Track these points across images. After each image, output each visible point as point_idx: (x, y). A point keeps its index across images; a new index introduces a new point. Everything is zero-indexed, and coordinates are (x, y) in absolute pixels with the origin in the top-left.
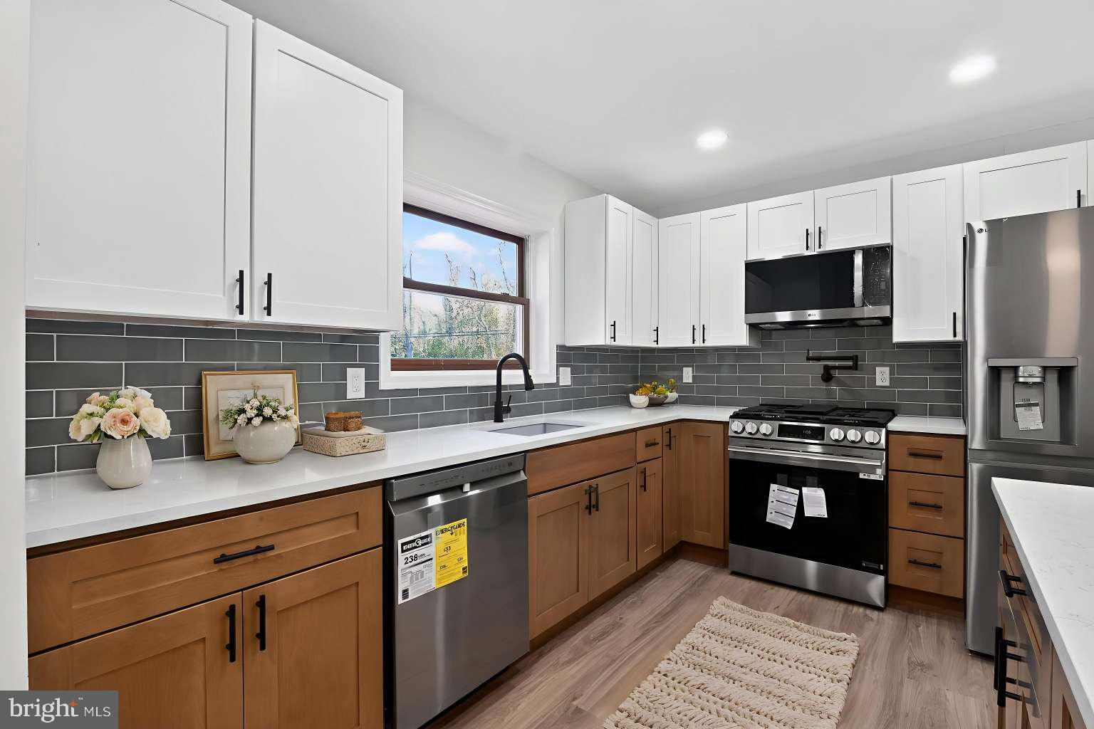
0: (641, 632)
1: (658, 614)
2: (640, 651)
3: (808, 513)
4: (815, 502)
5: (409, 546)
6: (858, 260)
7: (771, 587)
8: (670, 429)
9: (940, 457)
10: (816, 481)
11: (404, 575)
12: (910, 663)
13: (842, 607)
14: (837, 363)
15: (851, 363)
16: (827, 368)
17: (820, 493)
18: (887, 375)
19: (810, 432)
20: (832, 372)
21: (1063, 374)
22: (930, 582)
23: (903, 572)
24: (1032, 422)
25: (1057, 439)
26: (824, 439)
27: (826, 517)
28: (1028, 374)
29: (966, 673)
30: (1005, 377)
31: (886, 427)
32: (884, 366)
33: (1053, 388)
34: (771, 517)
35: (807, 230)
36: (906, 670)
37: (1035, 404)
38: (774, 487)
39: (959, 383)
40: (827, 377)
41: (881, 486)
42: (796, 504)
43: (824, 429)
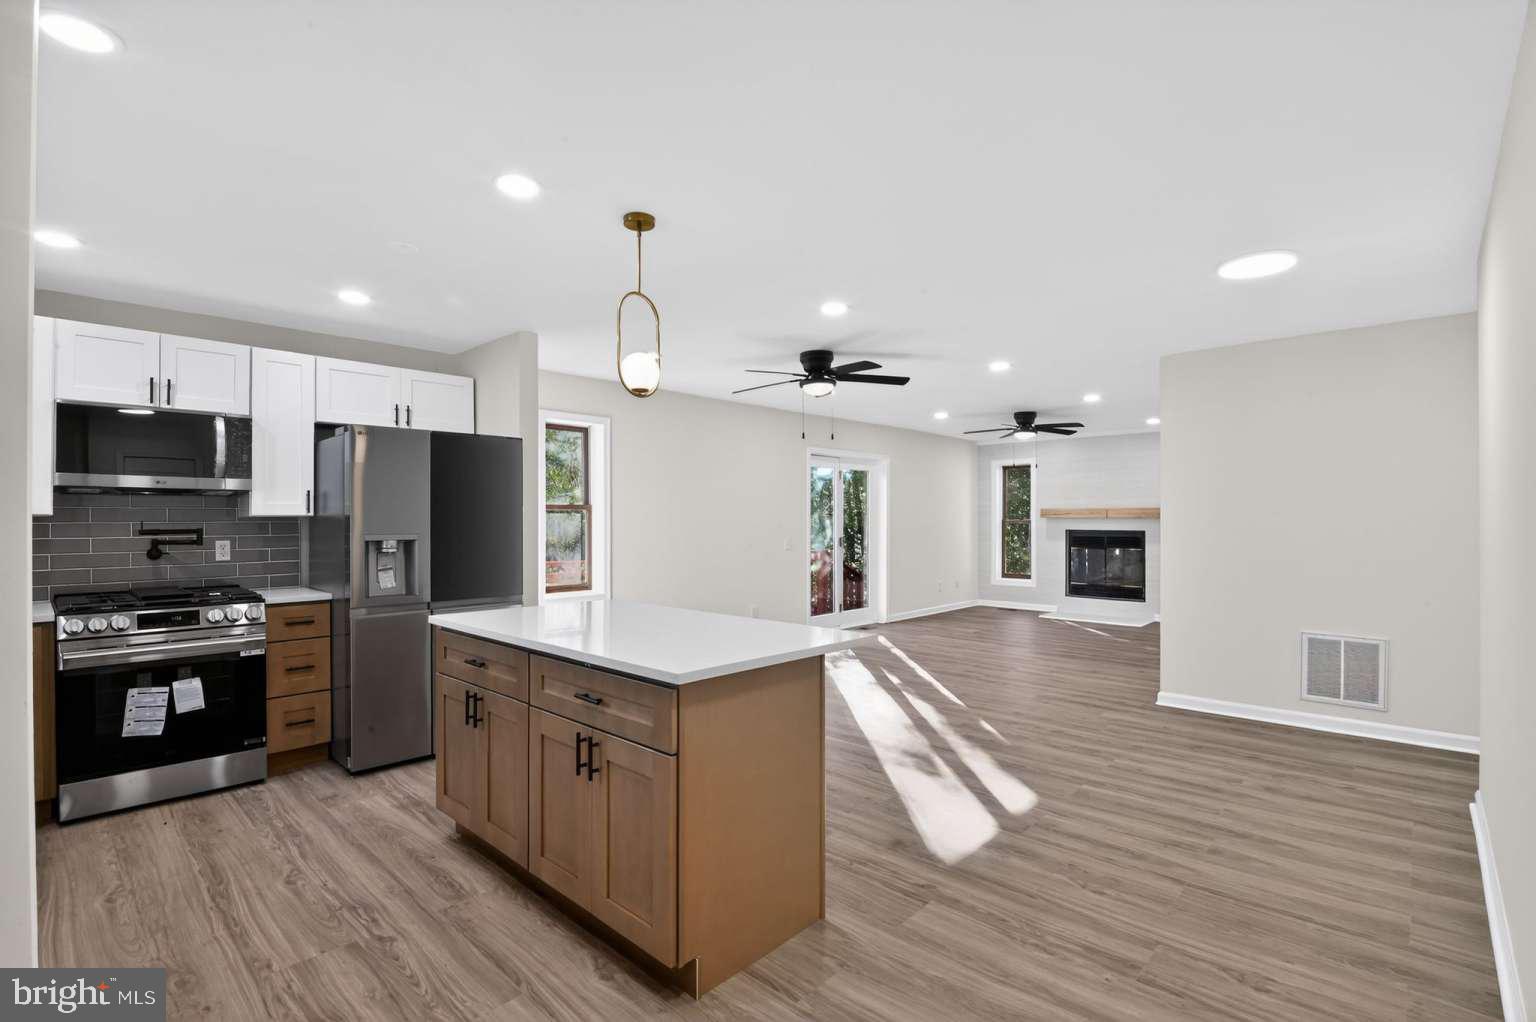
3: (181, 709)
4: (192, 694)
6: (220, 426)
9: (313, 622)
10: (189, 672)
12: (320, 800)
13: (227, 796)
14: (167, 537)
15: (194, 537)
16: (155, 544)
17: (196, 682)
18: (228, 548)
19: (180, 618)
20: (161, 547)
21: (408, 546)
22: (302, 738)
23: (278, 738)
24: (388, 581)
25: (404, 593)
26: (199, 623)
27: (203, 707)
28: (390, 546)
29: (359, 788)
30: (372, 548)
31: (264, 601)
32: (227, 539)
33: (401, 556)
34: (129, 729)
35: (152, 379)
36: (323, 805)
37: (391, 569)
38: (132, 692)
39: (297, 554)
40: (154, 553)
41: (261, 659)
42: (166, 703)
43: (198, 612)
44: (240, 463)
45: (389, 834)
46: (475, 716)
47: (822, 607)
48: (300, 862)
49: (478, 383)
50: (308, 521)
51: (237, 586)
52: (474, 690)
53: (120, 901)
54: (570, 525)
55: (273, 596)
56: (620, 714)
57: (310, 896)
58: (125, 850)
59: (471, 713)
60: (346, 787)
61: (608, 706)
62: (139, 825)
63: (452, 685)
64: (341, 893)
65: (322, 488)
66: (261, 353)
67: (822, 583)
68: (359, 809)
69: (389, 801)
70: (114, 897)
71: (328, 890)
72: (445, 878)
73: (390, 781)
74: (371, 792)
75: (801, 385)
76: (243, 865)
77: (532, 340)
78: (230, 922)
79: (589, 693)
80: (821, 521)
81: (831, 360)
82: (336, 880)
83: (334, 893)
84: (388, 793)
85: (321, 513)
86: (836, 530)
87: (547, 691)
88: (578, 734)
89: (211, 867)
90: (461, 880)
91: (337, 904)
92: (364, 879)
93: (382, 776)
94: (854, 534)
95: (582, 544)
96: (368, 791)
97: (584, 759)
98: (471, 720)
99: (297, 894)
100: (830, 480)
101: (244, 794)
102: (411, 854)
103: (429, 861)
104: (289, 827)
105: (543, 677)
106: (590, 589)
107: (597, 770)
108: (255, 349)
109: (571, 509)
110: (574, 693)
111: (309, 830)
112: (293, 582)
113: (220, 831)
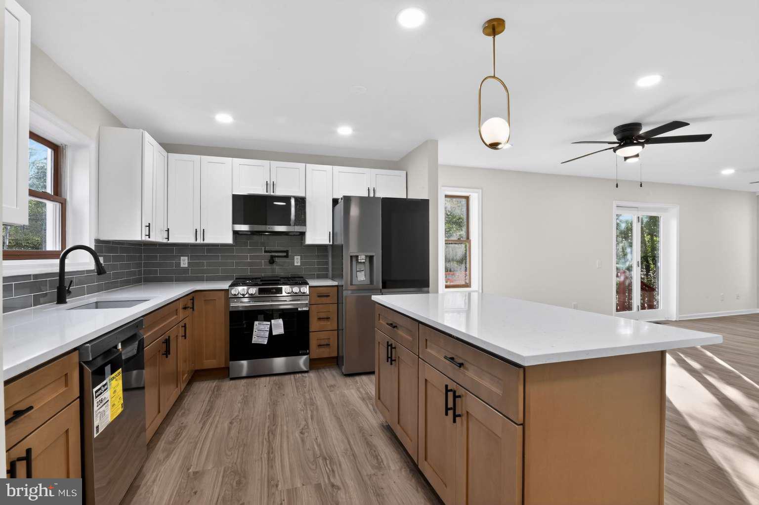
0: (201, 425)
1: (204, 412)
2: (208, 433)
3: (274, 333)
4: (278, 326)
5: (99, 392)
6: (293, 202)
7: (255, 379)
8: (193, 297)
9: (329, 296)
10: (278, 316)
11: (97, 415)
12: (328, 387)
13: (292, 376)
14: (276, 254)
15: (286, 254)
16: (272, 257)
17: (281, 321)
18: (299, 260)
19: (275, 290)
20: (274, 258)
21: (371, 258)
22: (325, 353)
23: (315, 351)
24: (362, 277)
25: (369, 283)
26: (282, 293)
27: (283, 333)
28: (362, 258)
29: (346, 383)
30: (354, 260)
31: (308, 284)
32: (298, 255)
33: (367, 264)
34: (255, 340)
35: (267, 182)
36: (328, 389)
37: (363, 271)
38: (256, 323)
39: (327, 263)
40: (271, 261)
41: (307, 312)
42: (268, 330)
43: (282, 288)
44: (301, 219)
45: (353, 415)
46: (391, 357)
47: (624, 306)
48: (310, 421)
49: (408, 173)
50: (331, 247)
51: (302, 277)
52: (392, 342)
53: (235, 424)
54: (460, 250)
55: (313, 283)
56: (476, 378)
57: (308, 446)
58: (247, 396)
59: (389, 356)
60: (341, 381)
61: (467, 369)
62: (255, 385)
63: (382, 335)
64: (322, 446)
65: (335, 231)
66: (310, 166)
67: (624, 290)
68: (344, 396)
69: (357, 394)
70: (233, 421)
71: (317, 443)
72: (375, 451)
73: (360, 382)
74: (351, 386)
75: (615, 151)
76: (286, 417)
77: (435, 143)
78: (271, 451)
79: (455, 357)
80: (623, 249)
81: (640, 129)
82: (322, 437)
83: (319, 446)
84: (358, 389)
85: (335, 243)
86: (635, 255)
87: (429, 350)
88: (446, 386)
89: (274, 415)
90: (383, 457)
91: (318, 453)
92: (336, 441)
93: (357, 378)
94: (649, 260)
95: (466, 260)
96: (350, 385)
97: (450, 405)
98: (389, 359)
99: (303, 440)
100: (631, 224)
101: (299, 377)
102: (361, 430)
103: (369, 438)
104: (311, 399)
105: (426, 340)
106: (470, 287)
107: (459, 416)
108: (307, 165)
109: (459, 241)
110: (444, 355)
111: (319, 403)
112: (325, 277)
113: (284, 395)
